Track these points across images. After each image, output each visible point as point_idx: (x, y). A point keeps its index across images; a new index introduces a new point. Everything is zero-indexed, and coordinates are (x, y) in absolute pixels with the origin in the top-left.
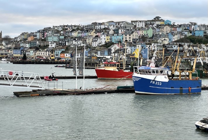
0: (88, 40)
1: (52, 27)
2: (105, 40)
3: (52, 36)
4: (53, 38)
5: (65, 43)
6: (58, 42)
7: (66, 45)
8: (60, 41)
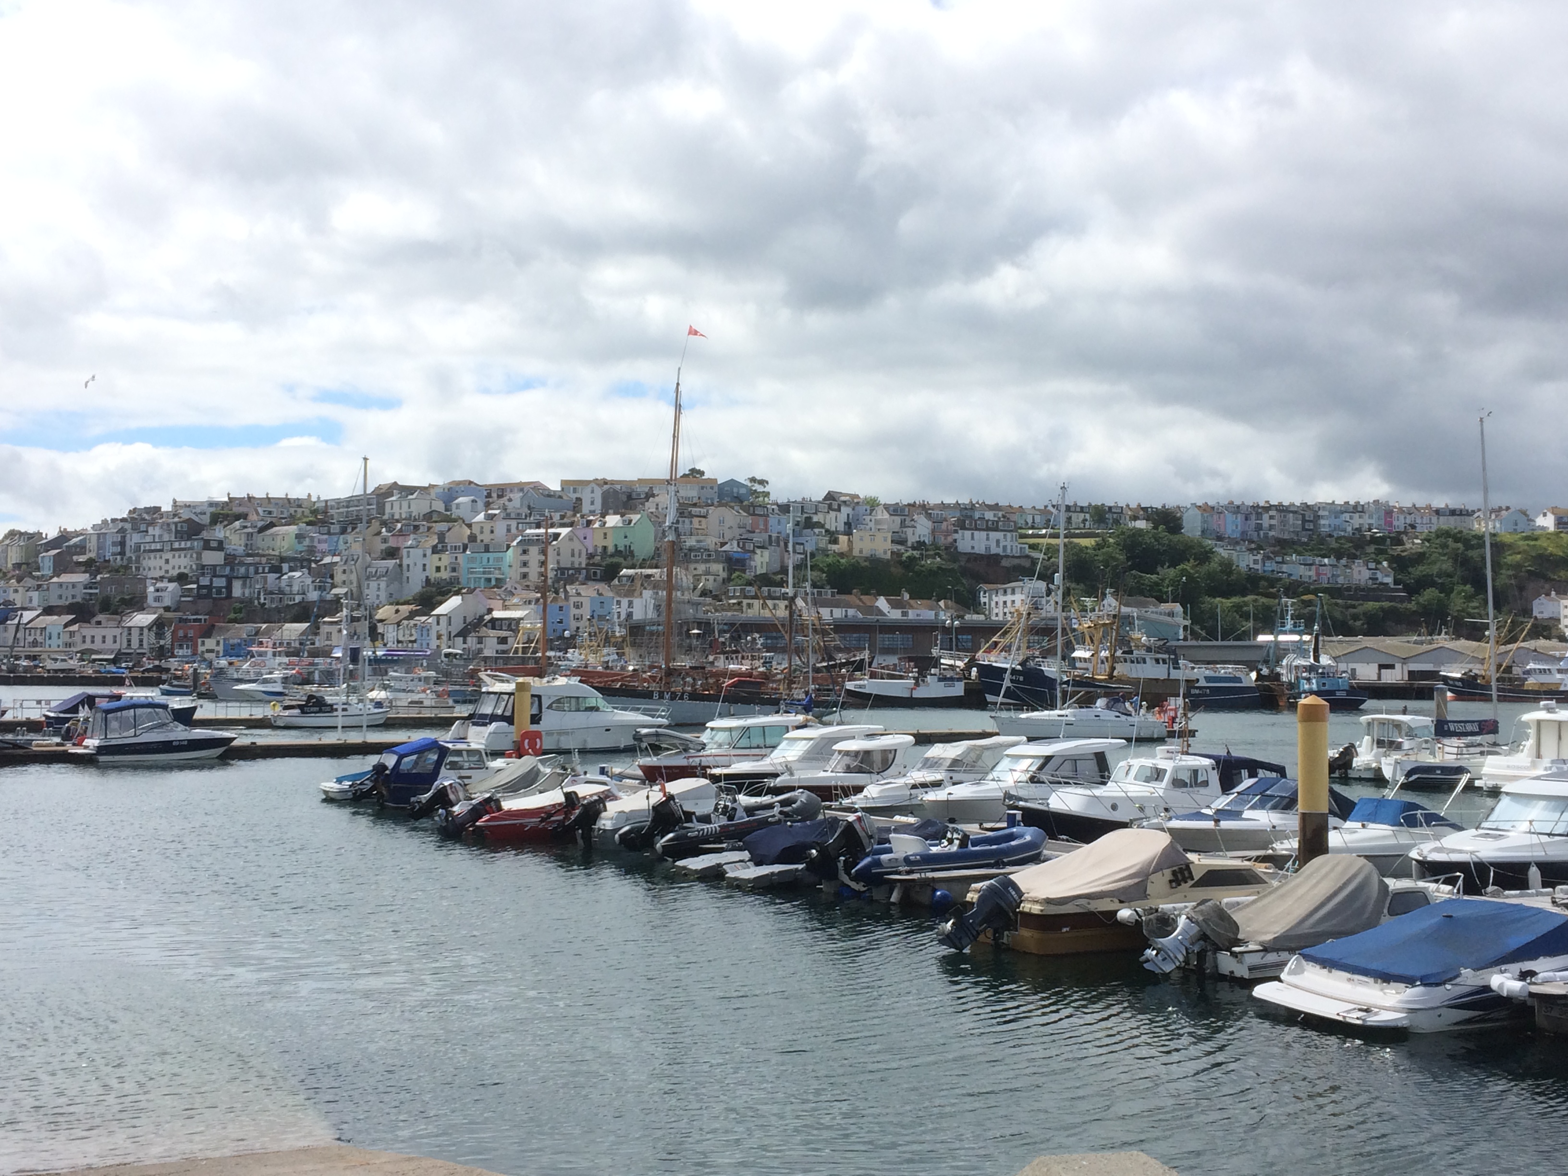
0: (344, 572)
1: (167, 507)
2: (427, 573)
3: (161, 550)
4: (167, 561)
5: (229, 587)
6: (194, 579)
7: (234, 595)
8: (203, 574)
